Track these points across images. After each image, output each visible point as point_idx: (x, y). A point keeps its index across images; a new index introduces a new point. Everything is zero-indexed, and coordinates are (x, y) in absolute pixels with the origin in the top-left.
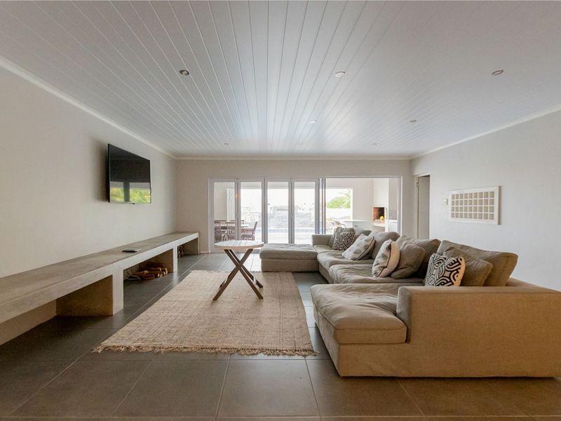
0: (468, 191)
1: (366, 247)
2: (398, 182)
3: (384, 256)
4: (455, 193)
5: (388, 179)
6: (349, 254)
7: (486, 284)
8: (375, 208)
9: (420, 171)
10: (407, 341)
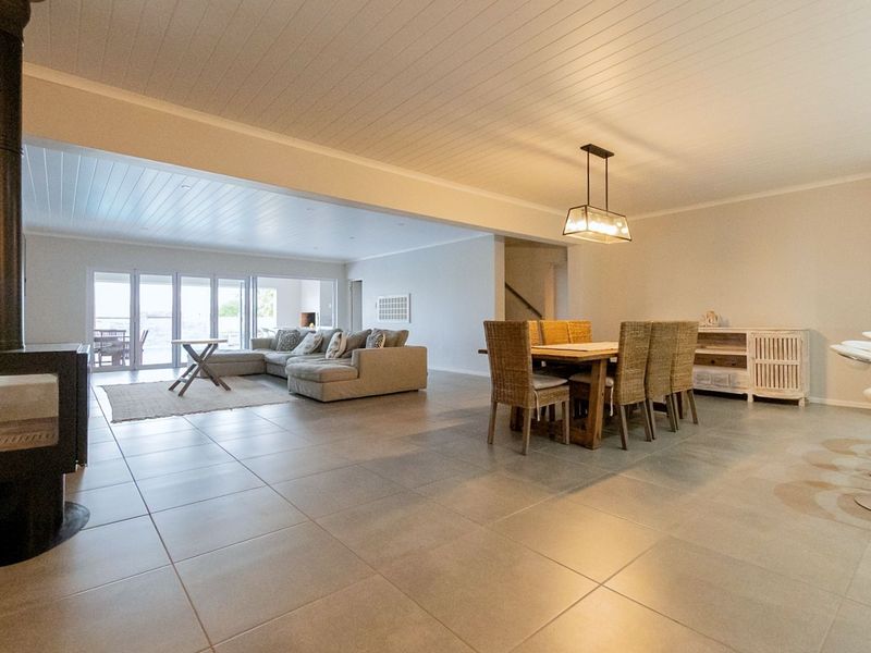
0: (390, 297)
1: (316, 342)
2: (332, 285)
3: (336, 343)
4: (382, 298)
5: (319, 282)
6: (300, 349)
7: (396, 346)
8: (303, 314)
9: (354, 276)
10: (358, 377)
